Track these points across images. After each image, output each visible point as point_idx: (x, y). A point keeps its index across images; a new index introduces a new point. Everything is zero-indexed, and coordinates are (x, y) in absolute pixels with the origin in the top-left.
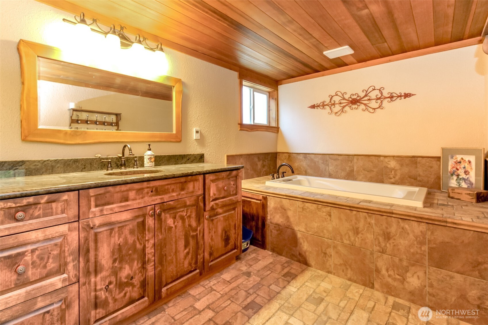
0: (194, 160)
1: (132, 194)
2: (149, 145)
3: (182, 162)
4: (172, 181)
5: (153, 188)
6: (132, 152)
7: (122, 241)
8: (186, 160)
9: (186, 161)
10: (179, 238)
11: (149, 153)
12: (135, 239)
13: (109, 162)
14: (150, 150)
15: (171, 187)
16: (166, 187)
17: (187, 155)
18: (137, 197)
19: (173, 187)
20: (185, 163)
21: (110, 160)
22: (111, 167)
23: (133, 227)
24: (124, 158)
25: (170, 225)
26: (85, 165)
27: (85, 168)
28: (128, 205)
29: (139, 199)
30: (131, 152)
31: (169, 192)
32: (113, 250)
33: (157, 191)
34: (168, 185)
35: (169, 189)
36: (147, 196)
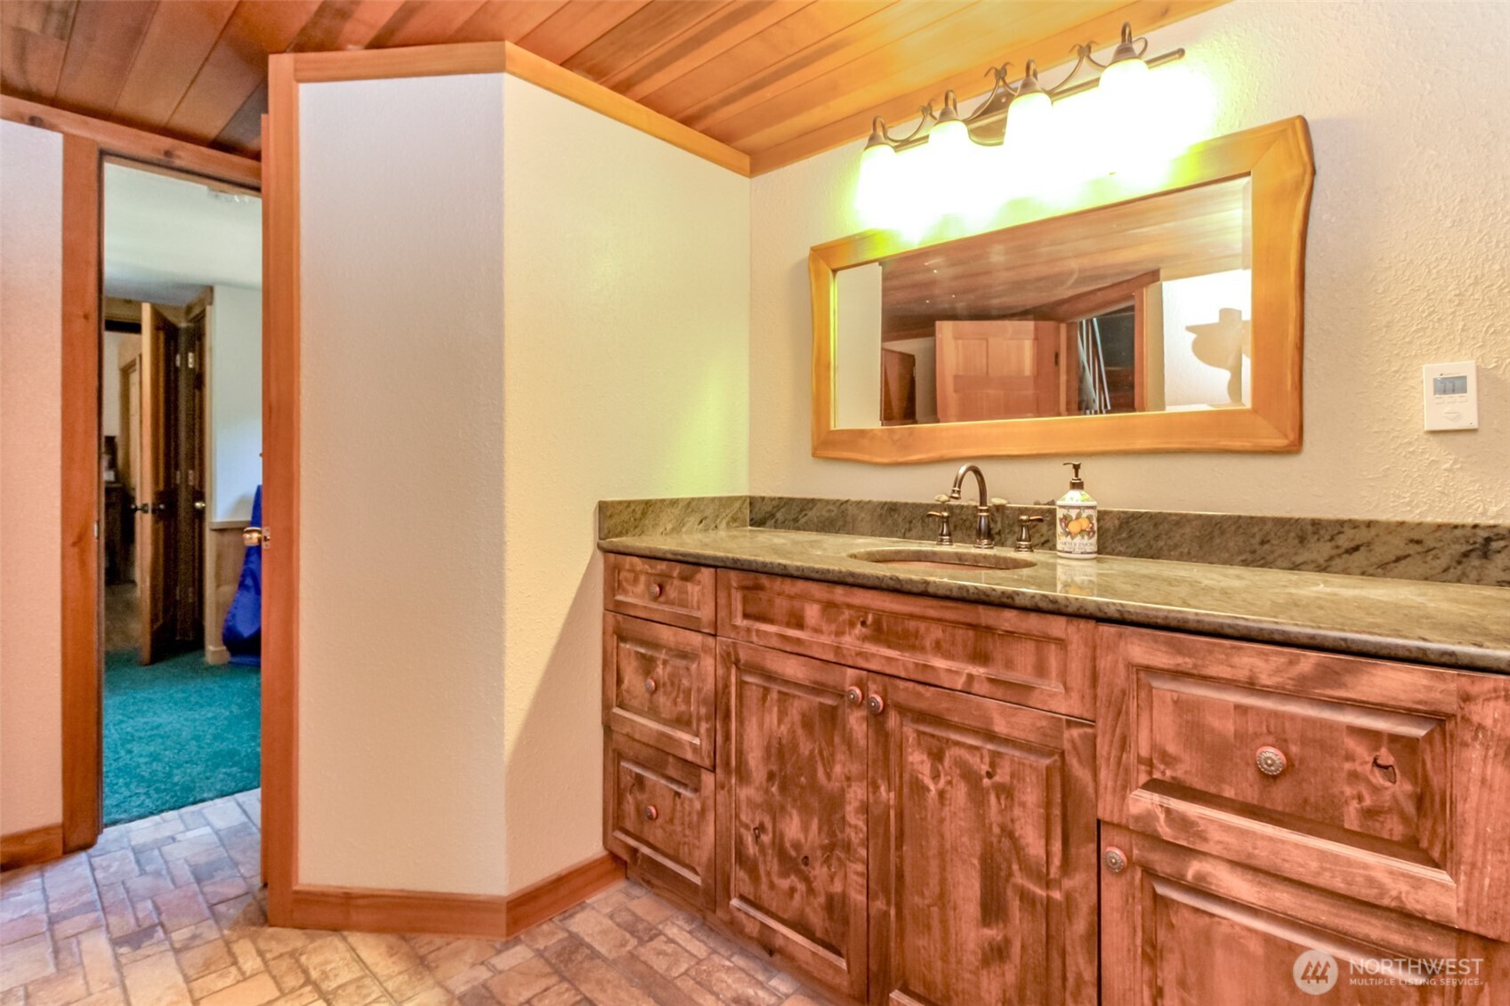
0: (1398, 559)
1: (812, 613)
2: (1077, 468)
3: (1299, 559)
4: (925, 607)
5: (866, 614)
6: (959, 492)
7: (785, 733)
8: (1326, 549)
9: (1331, 558)
10: (955, 849)
11: (1074, 498)
12: (814, 748)
13: (943, 517)
14: (1078, 485)
15: (927, 629)
16: (912, 625)
17: (1342, 523)
18: (825, 627)
19: (937, 633)
20: (1322, 569)
21: (945, 514)
22: (949, 534)
23: (810, 709)
24: (985, 511)
25: (920, 776)
26: (911, 522)
27: (910, 530)
28: (798, 641)
29: (830, 634)
30: (957, 489)
31: (922, 649)
32: (769, 742)
33: (881, 631)
34: (912, 616)
35: (923, 638)
36: (850, 634)
